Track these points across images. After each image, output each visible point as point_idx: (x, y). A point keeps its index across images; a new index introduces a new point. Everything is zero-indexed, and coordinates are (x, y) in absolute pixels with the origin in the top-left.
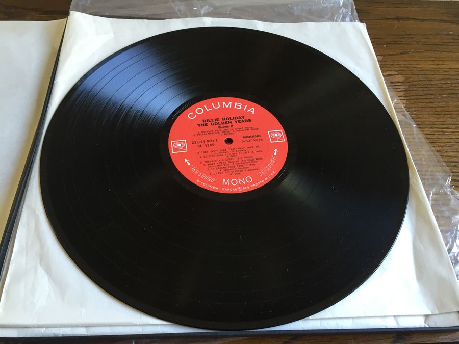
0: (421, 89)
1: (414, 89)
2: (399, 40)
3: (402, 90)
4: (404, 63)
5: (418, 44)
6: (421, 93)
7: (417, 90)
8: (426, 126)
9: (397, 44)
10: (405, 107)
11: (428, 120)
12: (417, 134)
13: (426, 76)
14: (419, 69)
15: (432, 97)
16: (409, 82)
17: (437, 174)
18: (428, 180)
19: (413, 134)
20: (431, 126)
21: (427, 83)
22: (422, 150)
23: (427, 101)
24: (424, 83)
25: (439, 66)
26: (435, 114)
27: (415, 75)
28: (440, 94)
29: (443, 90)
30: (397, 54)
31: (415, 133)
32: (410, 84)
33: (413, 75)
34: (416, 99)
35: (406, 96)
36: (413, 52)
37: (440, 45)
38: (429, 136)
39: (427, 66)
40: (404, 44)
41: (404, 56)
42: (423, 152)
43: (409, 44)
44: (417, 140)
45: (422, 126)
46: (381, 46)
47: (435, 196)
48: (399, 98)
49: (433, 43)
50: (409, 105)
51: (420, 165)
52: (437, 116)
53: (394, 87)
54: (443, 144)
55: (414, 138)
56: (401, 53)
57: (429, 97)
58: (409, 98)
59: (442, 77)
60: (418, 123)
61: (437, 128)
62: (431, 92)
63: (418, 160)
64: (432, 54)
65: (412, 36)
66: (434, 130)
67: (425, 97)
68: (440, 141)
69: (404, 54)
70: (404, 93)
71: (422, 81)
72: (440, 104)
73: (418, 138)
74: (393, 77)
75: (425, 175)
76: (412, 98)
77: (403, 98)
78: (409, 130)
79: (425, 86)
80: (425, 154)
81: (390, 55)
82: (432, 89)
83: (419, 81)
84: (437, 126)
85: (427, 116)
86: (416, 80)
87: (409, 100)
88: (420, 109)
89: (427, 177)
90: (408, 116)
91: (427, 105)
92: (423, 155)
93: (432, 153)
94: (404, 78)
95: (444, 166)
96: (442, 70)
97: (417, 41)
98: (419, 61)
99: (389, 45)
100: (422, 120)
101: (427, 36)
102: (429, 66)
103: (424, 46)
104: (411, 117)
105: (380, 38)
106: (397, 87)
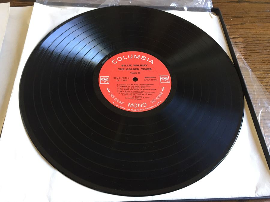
0: (254, 46)
3: (242, 47)
4: (244, 30)
5: (252, 18)
6: (253, 49)
7: (251, 47)
8: (257, 70)
9: (239, 18)
10: (244, 58)
11: (258, 66)
12: (251, 75)
13: (257, 38)
14: (253, 34)
15: (261, 51)
16: (246, 42)
17: (263, 100)
18: (258, 104)
19: (249, 75)
20: (259, 70)
21: (257, 43)
22: (254, 85)
23: (258, 54)
24: (255, 42)
25: (265, 32)
26: (262, 62)
28: (265, 50)
29: (267, 47)
30: (239, 24)
31: (250, 74)
33: (249, 37)
34: (251, 53)
35: (244, 51)
36: (249, 23)
37: (266, 18)
38: (258, 76)
39: (258, 32)
40: (243, 18)
41: (243, 25)
42: (255, 87)
43: (246, 18)
44: (252, 79)
45: (254, 70)
46: (229, 19)
48: (240, 52)
49: (261, 17)
50: (246, 57)
51: (253, 94)
52: (263, 63)
53: (237, 45)
54: (267, 81)
55: (250, 77)
56: (241, 24)
57: (258, 51)
58: (246, 52)
59: (266, 39)
61: (263, 71)
62: (259, 48)
63: (252, 91)
64: (260, 24)
65: (247, 13)
66: (262, 72)
68: (265, 79)
69: (243, 24)
70: (243, 49)
71: (255, 41)
72: (266, 56)
73: (252, 78)
74: (236, 39)
75: (257, 101)
76: (249, 52)
77: (242, 52)
78: (246, 72)
81: (235, 25)
82: (261, 46)
83: (253, 41)
85: (258, 64)
86: (250, 40)
87: (246, 53)
88: (253, 59)
89: (257, 102)
90: (246, 64)
91: (257, 56)
92: (255, 88)
93: (260, 87)
94: (243, 40)
95: (268, 95)
96: (267, 34)
97: (251, 16)
98: (253, 28)
99: (234, 19)
100: (254, 66)
101: (258, 13)
102: (259, 32)
103: (256, 19)
104: (248, 64)
105: (229, 14)
106: (239, 45)
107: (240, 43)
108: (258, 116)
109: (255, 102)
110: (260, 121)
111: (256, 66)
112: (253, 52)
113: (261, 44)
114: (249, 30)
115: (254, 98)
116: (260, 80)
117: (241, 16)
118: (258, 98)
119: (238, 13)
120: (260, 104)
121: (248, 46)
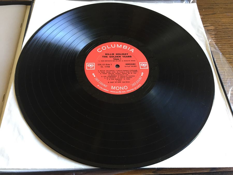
0: (224, 33)
1: (220, 33)
2: (212, 6)
3: (213, 34)
4: (214, 19)
5: (221, 9)
6: (223, 35)
7: (221, 34)
8: (226, 54)
9: (210, 9)
10: (215, 44)
11: (227, 50)
13: (226, 27)
14: (222, 23)
15: (230, 38)
18: (228, 83)
19: (220, 58)
20: (229, 54)
21: (227, 30)
22: (224, 67)
23: (227, 40)
24: (225, 30)
26: (231, 47)
30: (210, 14)
31: (221, 58)
32: (217, 31)
33: (219, 26)
34: (221, 39)
35: (215, 38)
36: (219, 13)
38: (228, 59)
40: (214, 9)
41: (214, 15)
43: (217, 9)
44: (222, 62)
45: (224, 54)
46: (202, 10)
47: (232, 92)
48: (212, 39)
49: (229, 8)
50: (218, 43)
51: (224, 75)
53: (209, 33)
55: (221, 60)
56: (212, 14)
62: (228, 35)
63: (222, 72)
64: (229, 14)
65: (218, 4)
66: (231, 56)
67: (226, 38)
70: (214, 36)
71: (224, 29)
74: (208, 27)
75: (227, 81)
76: (219, 38)
77: (214, 39)
78: (218, 56)
80: (227, 69)
81: (207, 15)
82: (230, 33)
83: (222, 29)
84: (232, 54)
85: (227, 48)
86: (220, 28)
87: (217, 39)
88: (223, 45)
89: (227, 82)
90: (217, 49)
91: (227, 42)
92: (226, 70)
93: (230, 69)
94: (214, 28)
97: (221, 7)
98: (222, 18)
100: (224, 51)
101: (226, 4)
102: (227, 21)
103: (225, 9)
104: (219, 49)
105: (201, 6)
106: (211, 32)
107: (212, 31)
108: (228, 94)
109: (226, 82)
110: (230, 98)
111: (225, 50)
112: (223, 38)
113: (229, 31)
114: (219, 19)
115: (225, 78)
116: (229, 63)
117: (212, 7)
118: (227, 78)
119: (209, 5)
120: (230, 83)
121: (219, 34)
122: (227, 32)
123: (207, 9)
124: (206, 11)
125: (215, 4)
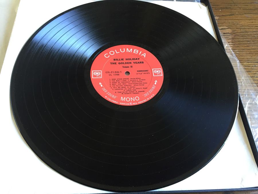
0: (242, 38)
3: (231, 38)
4: (232, 21)
5: (240, 9)
6: (241, 40)
7: (239, 38)
8: (244, 61)
9: (228, 9)
10: (232, 49)
11: (246, 57)
12: (239, 66)
13: (245, 30)
14: (241, 25)
15: (249, 43)
16: (234, 33)
17: (251, 91)
18: (246, 95)
19: (237, 66)
20: (247, 61)
21: (245, 34)
22: (242, 76)
23: (246, 45)
24: (243, 34)
25: (253, 23)
27: (238, 29)
28: (253, 41)
29: (255, 38)
30: (227, 15)
31: (238, 65)
32: (235, 34)
33: (237, 28)
34: (239, 44)
35: (233, 42)
36: (237, 14)
37: (254, 10)
38: (246, 68)
40: (232, 9)
41: (232, 16)
42: (243, 78)
43: (235, 9)
44: (239, 70)
45: (242, 61)
46: (218, 10)
47: (249, 105)
48: (228, 44)
49: (249, 9)
50: (235, 48)
52: (251, 55)
53: (226, 36)
54: (254, 73)
55: (238, 69)
56: (230, 15)
57: (246, 43)
59: (254, 30)
60: (240, 59)
61: (251, 62)
62: (247, 40)
64: (249, 15)
65: (237, 4)
66: (249, 63)
68: (253, 71)
69: (232, 15)
70: (231, 40)
71: (243, 32)
72: (253, 47)
74: (225, 30)
75: (244, 92)
76: (236, 43)
77: (231, 43)
79: (244, 36)
82: (249, 37)
83: (241, 32)
84: (251, 61)
85: (245, 55)
86: (239, 32)
87: (235, 44)
88: (241, 50)
89: (245, 93)
90: (234, 55)
91: (245, 48)
92: (243, 80)
93: (248, 78)
94: (232, 31)
95: (255, 86)
96: (255, 25)
97: (240, 7)
98: (241, 20)
99: (222, 10)
100: (242, 57)
101: (246, 4)
102: (247, 23)
103: (244, 10)
104: (236, 55)
105: (218, 5)
106: (227, 36)
107: (229, 34)
108: (245, 107)
109: (242, 93)
110: (247, 112)
111: (243, 57)
112: (241, 43)
113: (248, 35)
114: (237, 21)
115: (242, 90)
116: (247, 72)
117: (230, 7)
118: (245, 90)
119: (226, 4)
120: (248, 95)
121: (236, 38)
122: (246, 36)
123: (224, 10)
124: (223, 12)
125: (234, 3)
